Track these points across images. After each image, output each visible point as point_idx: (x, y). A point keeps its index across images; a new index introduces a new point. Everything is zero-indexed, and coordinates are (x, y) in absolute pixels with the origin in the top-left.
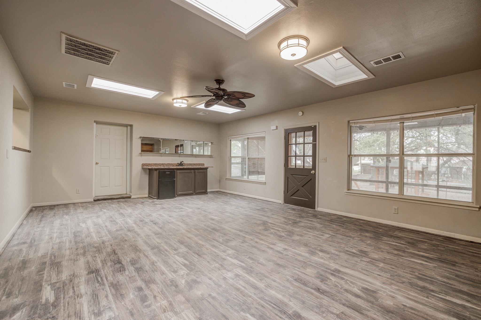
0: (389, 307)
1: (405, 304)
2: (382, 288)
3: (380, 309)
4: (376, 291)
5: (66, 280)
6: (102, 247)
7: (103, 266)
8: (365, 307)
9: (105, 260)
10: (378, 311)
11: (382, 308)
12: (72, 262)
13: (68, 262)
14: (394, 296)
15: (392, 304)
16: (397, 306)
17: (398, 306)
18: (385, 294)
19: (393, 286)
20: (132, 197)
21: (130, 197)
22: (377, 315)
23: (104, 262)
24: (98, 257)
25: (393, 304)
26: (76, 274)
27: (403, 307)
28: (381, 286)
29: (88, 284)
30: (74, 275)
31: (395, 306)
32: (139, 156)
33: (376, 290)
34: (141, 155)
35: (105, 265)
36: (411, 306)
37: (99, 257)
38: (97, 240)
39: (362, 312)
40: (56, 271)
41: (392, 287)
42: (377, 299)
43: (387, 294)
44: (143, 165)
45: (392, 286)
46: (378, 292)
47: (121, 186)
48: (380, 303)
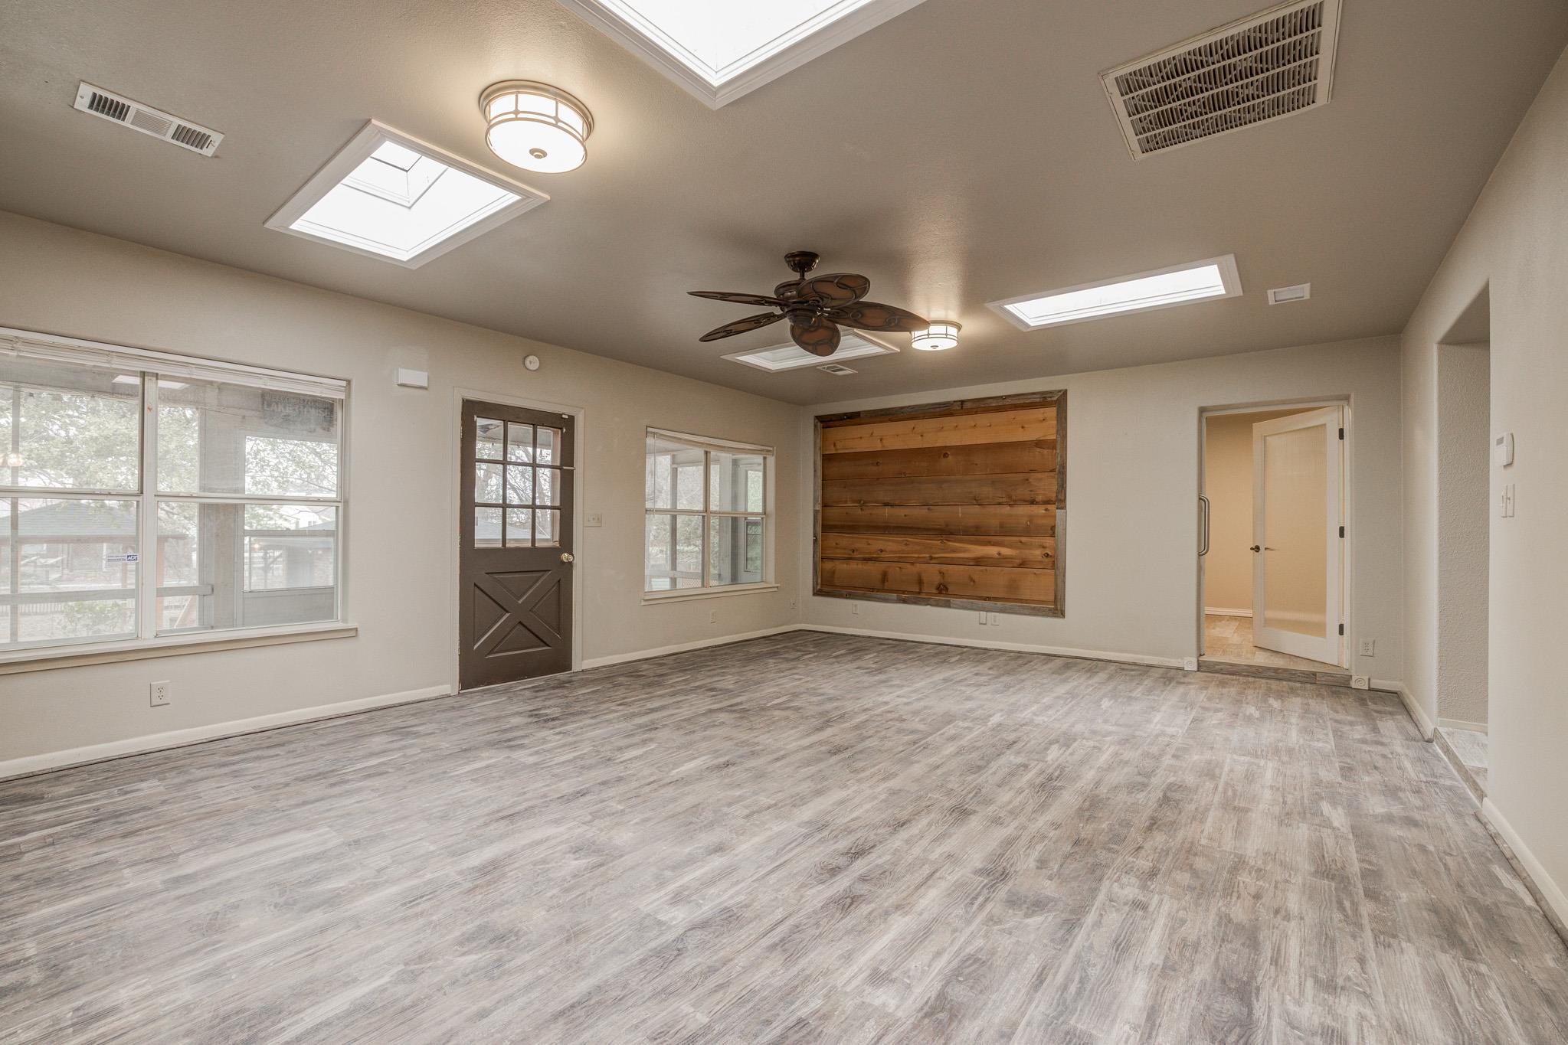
5: (1299, 822)
6: (1170, 857)
7: (1207, 810)
9: (1194, 818)
12: (1282, 857)
13: (1294, 863)
23: (1200, 816)
24: (1205, 833)
26: (1276, 822)
29: (1255, 796)
30: (1281, 823)
35: (1200, 810)
37: (1202, 832)
38: (1166, 897)
40: (1327, 853)
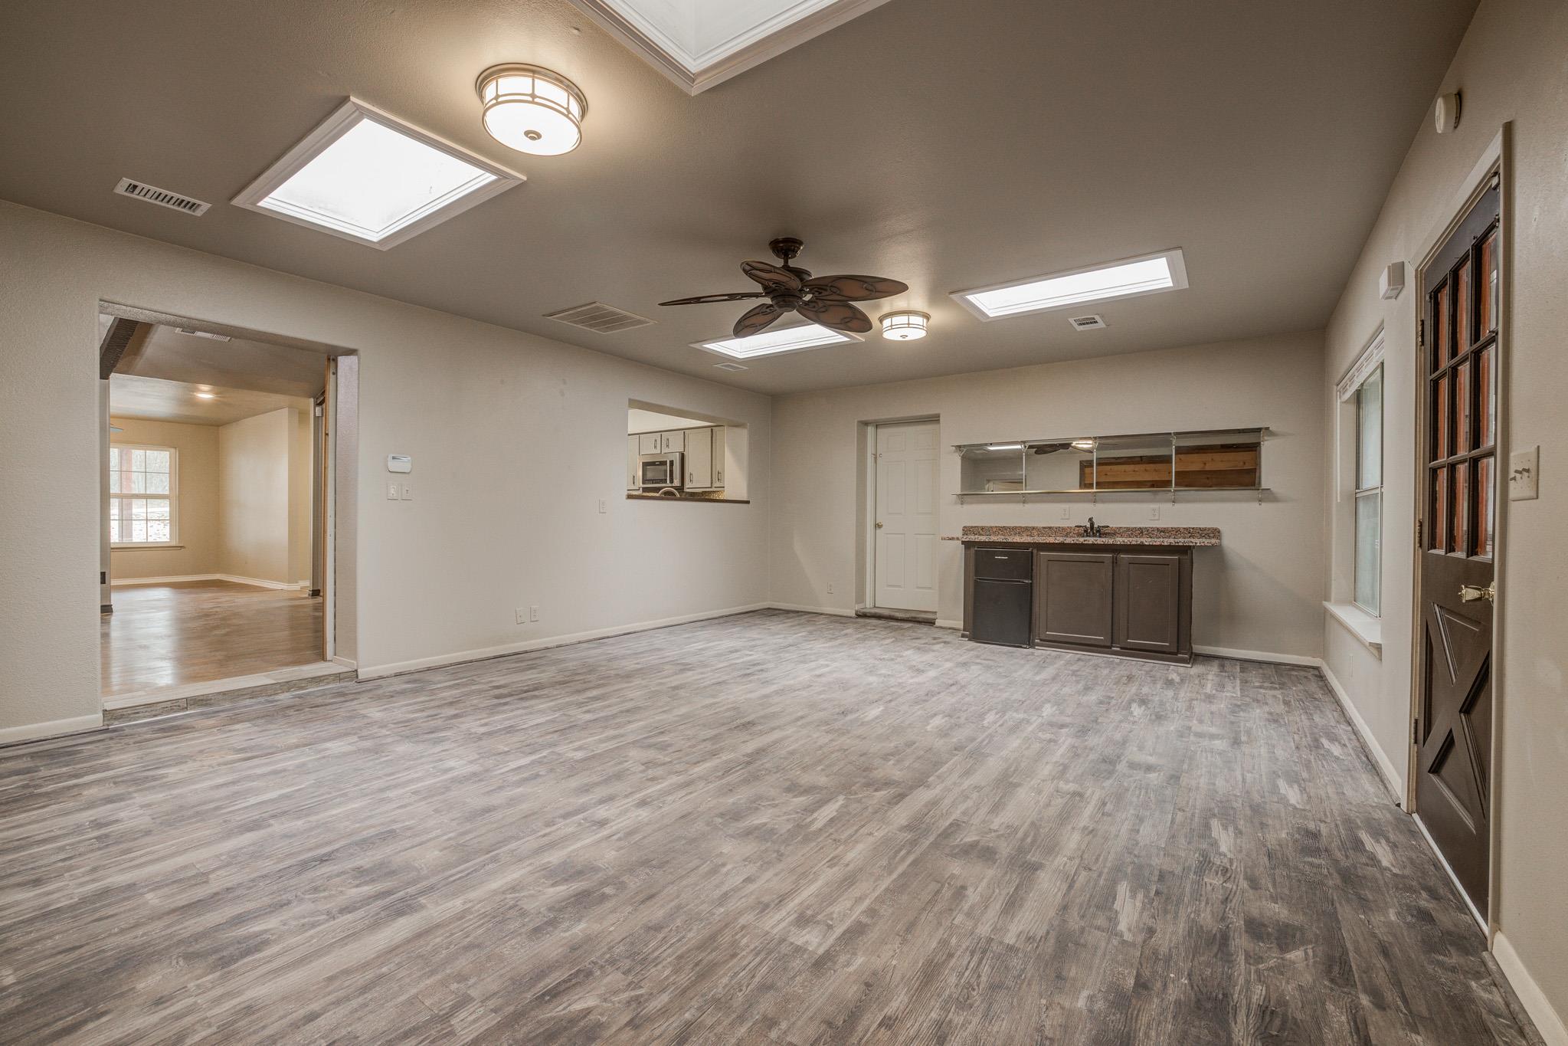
0: (135, 974)
1: (104, 1019)
2: (229, 995)
3: (151, 950)
4: (226, 970)
8: (187, 924)
10: (147, 942)
11: (153, 954)
14: (160, 1007)
15: (141, 986)
16: (122, 995)
17: (115, 997)
18: (191, 985)
19: (209, 1031)
20: (938, 623)
21: (931, 623)
22: (137, 937)
25: (134, 988)
27: (101, 1007)
28: (240, 993)
31: (125, 988)
32: (956, 503)
33: (229, 972)
34: (963, 498)
36: (79, 1033)
39: (178, 913)
41: (210, 1025)
42: (189, 957)
43: (187, 994)
44: (967, 530)
45: (214, 1029)
46: (218, 974)
47: (930, 588)
48: (171, 957)
